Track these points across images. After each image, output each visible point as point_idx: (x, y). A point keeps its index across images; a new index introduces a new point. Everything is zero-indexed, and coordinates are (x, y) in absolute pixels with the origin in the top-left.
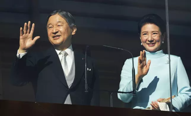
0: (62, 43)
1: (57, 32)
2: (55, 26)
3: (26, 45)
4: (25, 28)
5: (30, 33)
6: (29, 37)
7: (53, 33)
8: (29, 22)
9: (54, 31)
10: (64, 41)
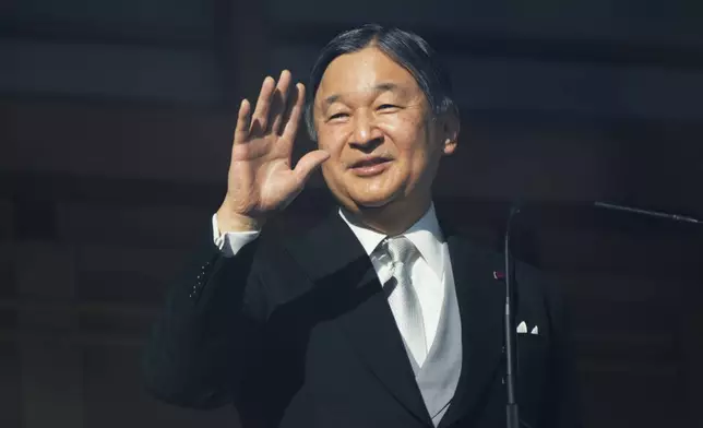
0: (399, 192)
1: (378, 142)
2: (362, 110)
3: (258, 194)
4: (261, 103)
5: (280, 133)
6: (275, 151)
7: (354, 146)
8: (285, 75)
9: (363, 135)
10: (409, 187)
